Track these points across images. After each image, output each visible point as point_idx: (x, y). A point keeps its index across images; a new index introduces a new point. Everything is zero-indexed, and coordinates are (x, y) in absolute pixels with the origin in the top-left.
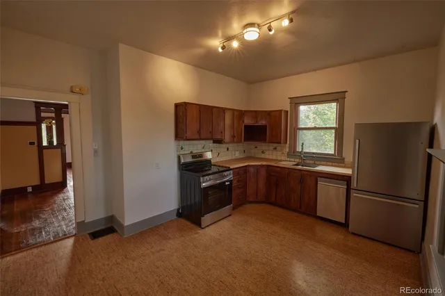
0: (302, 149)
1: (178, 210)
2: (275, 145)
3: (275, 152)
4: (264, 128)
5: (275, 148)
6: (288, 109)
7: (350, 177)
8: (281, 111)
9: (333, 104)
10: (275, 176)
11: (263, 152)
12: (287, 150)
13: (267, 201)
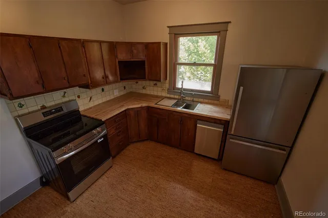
0: (182, 85)
1: (41, 178)
2: (155, 82)
3: (155, 88)
4: (141, 64)
5: (156, 84)
6: (168, 41)
7: (229, 122)
8: (159, 43)
9: (214, 36)
10: (156, 118)
11: (144, 88)
12: (167, 85)
13: (150, 137)
